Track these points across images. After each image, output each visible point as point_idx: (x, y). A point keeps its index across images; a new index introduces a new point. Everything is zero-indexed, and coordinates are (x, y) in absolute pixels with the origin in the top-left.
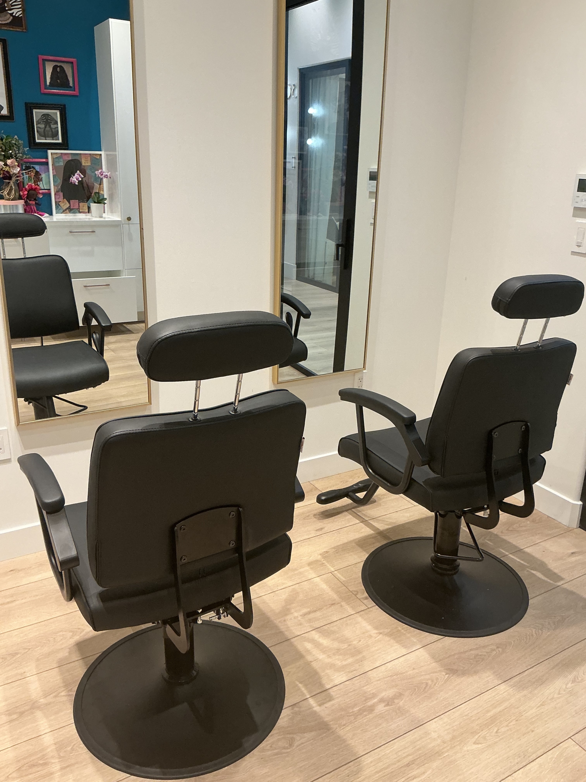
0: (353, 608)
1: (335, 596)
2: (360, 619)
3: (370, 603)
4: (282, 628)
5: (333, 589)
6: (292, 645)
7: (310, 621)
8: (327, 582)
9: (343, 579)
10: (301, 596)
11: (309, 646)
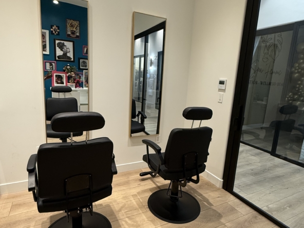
0: (142, 211)
1: (137, 207)
2: (143, 215)
3: (148, 209)
4: (117, 216)
5: (137, 204)
6: (118, 222)
7: (127, 214)
8: (136, 202)
9: (141, 201)
10: (126, 206)
11: (124, 223)
